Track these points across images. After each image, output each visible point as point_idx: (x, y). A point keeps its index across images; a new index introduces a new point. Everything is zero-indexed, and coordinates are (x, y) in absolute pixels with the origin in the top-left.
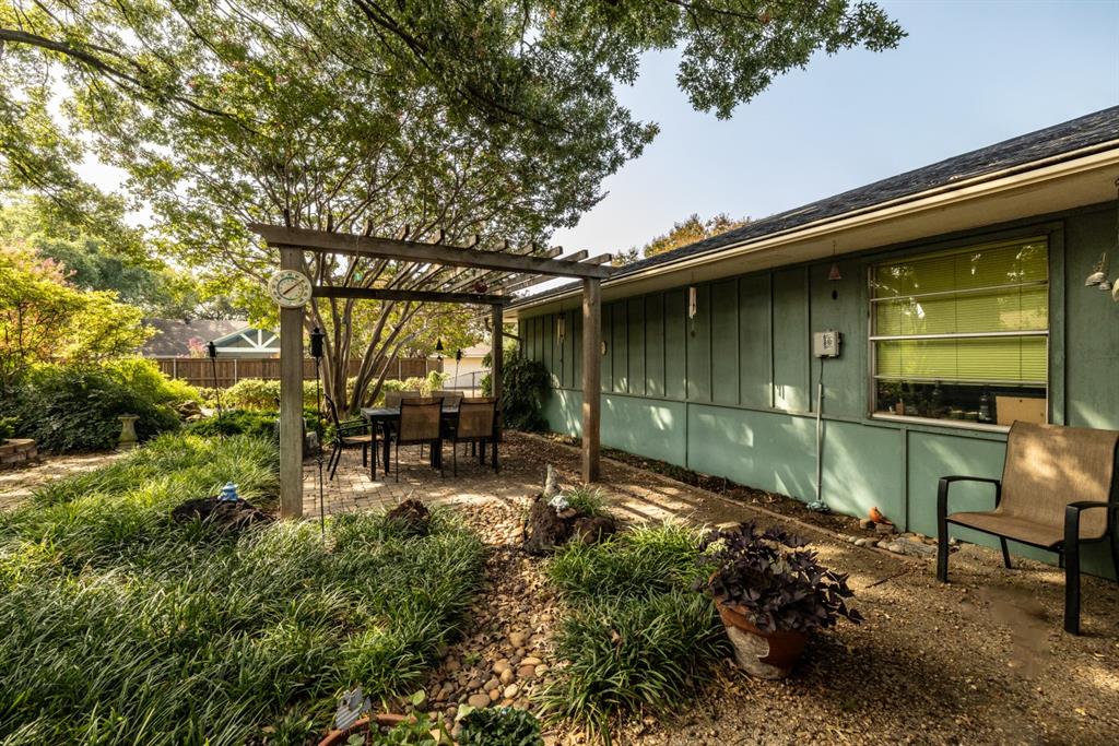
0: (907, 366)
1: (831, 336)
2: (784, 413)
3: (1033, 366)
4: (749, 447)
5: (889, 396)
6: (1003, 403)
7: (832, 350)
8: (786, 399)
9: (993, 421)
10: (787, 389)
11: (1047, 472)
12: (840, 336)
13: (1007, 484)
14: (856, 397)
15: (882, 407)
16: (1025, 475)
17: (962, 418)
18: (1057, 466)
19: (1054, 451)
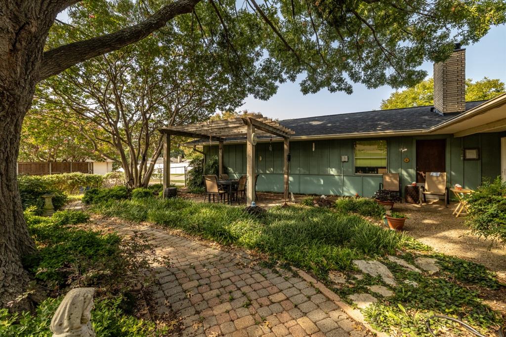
0: (361, 163)
1: (346, 157)
2: (333, 175)
3: (384, 163)
4: (321, 185)
5: (358, 169)
6: (379, 170)
7: (346, 160)
8: (333, 172)
9: (377, 173)
10: (333, 169)
11: (389, 180)
12: (348, 157)
13: (384, 184)
14: (351, 170)
15: (356, 172)
16: (386, 182)
17: (372, 173)
18: (391, 179)
19: (390, 177)
